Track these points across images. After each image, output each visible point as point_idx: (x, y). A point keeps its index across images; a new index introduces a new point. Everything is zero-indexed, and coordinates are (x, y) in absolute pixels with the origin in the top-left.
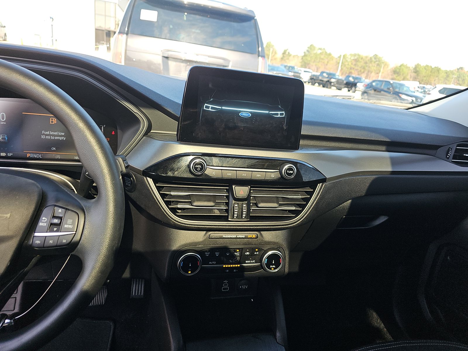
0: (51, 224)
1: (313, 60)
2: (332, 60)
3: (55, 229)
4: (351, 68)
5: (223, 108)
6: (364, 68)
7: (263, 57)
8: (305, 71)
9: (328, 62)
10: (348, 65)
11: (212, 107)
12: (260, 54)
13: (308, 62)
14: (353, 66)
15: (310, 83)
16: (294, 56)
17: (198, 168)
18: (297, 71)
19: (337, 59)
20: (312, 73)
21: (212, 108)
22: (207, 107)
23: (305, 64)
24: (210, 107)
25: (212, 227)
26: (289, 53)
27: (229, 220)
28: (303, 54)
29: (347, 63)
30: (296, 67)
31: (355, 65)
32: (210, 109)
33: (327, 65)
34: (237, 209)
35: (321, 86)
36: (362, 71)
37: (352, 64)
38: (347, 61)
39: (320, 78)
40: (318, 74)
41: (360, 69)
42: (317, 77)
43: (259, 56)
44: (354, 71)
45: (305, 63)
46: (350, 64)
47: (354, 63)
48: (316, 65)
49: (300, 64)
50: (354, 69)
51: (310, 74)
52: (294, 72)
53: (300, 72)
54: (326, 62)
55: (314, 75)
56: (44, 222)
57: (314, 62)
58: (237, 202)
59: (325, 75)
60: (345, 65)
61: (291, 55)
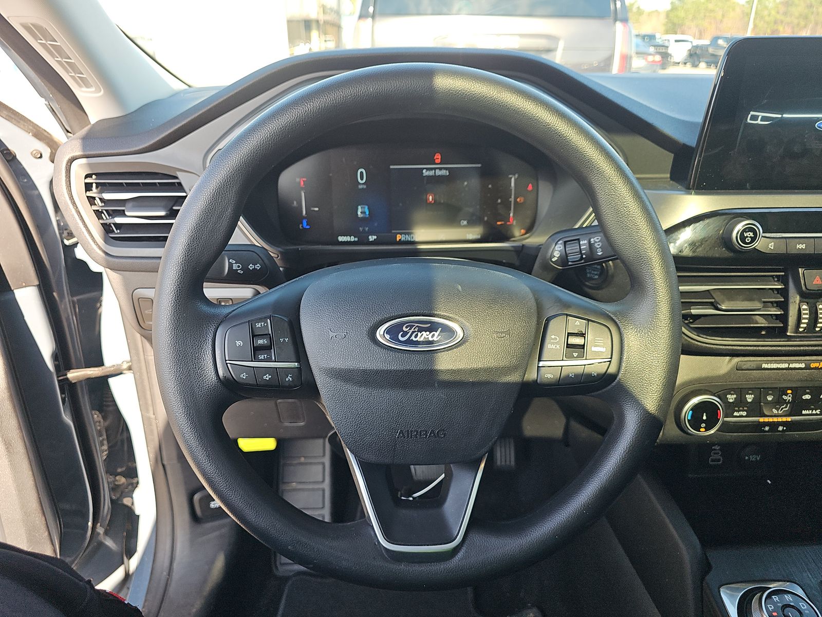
0: (569, 346)
1: (690, 16)
2: (734, 10)
3: (575, 355)
4: (775, 22)
5: (784, 116)
6: (806, 18)
7: (625, 20)
8: (676, 41)
9: (723, 16)
10: (769, 15)
11: (763, 117)
12: (619, 16)
13: (680, 22)
14: (779, 17)
15: (688, 65)
16: (650, 14)
17: (747, 237)
18: (661, 43)
19: (743, 5)
20: (691, 42)
21: (764, 119)
22: (754, 118)
23: (673, 27)
24: (759, 118)
25: (758, 348)
26: (638, 8)
27: (788, 334)
28: (669, 7)
29: (766, 13)
30: (658, 36)
31: (785, 14)
32: (759, 122)
33: (721, 21)
34: (806, 314)
35: (712, 67)
36: (802, 23)
37: (778, 13)
38: (766, 8)
39: (711, 50)
40: (706, 42)
41: (796, 21)
42: (703, 48)
43: (616, 20)
44: (784, 28)
45: (674, 24)
46: (773, 12)
47: (782, 9)
48: (697, 26)
49: (663, 28)
50: (782, 22)
51: (688, 46)
52: (654, 46)
53: (666, 44)
54: (719, 17)
55: (697, 47)
56: (555, 342)
57: (692, 20)
58: (806, 300)
59: (720, 42)
60: (762, 17)
61: (644, 11)
